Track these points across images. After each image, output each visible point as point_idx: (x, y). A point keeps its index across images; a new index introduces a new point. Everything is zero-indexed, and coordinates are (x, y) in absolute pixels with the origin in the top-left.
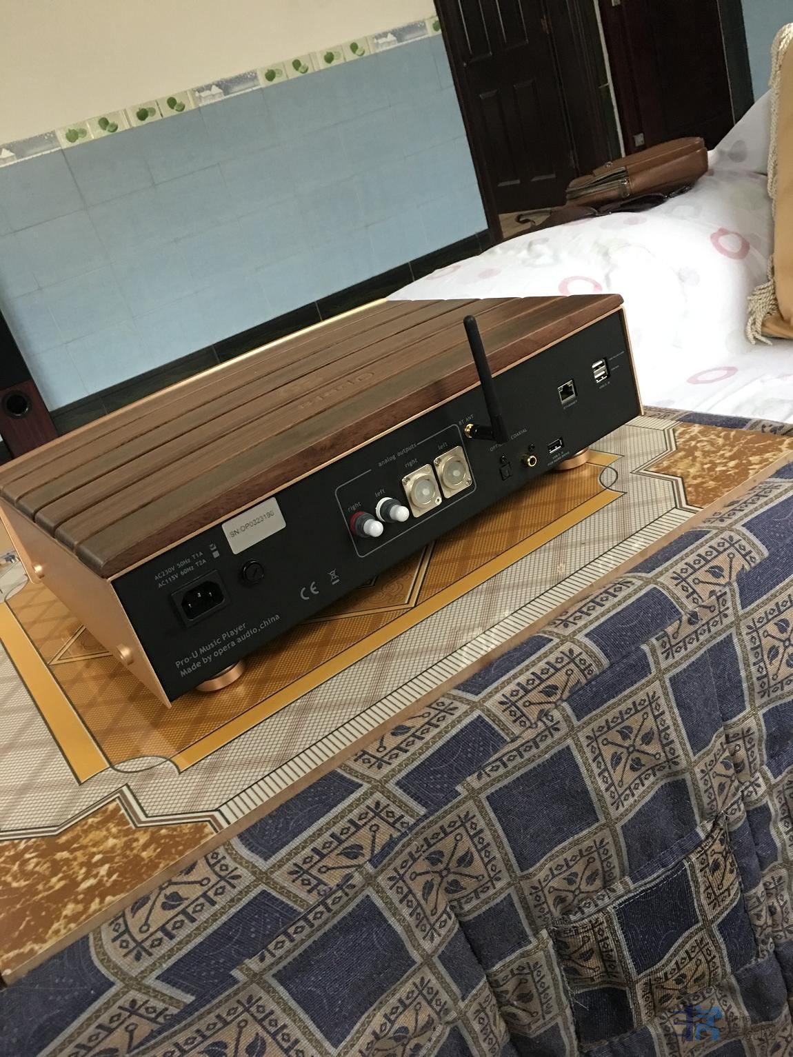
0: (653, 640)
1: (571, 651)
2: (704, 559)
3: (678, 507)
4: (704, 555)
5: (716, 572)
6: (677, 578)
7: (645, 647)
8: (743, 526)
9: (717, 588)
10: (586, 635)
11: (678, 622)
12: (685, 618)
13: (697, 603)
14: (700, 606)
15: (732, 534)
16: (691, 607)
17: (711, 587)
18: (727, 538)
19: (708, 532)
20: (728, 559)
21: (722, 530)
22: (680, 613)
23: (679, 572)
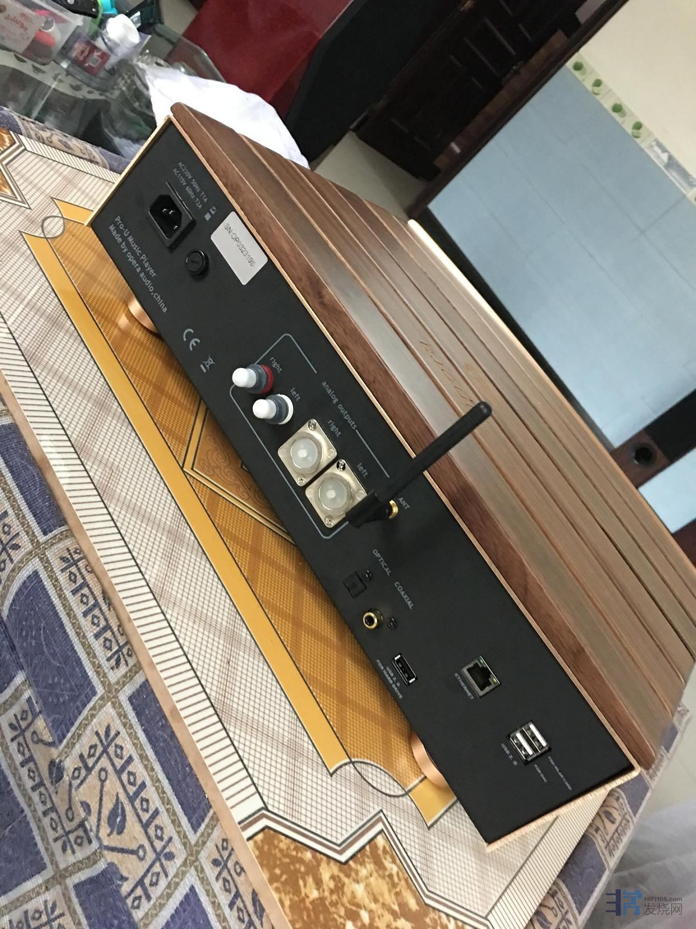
0: (28, 693)
1: (16, 547)
2: (137, 794)
3: (264, 812)
4: (143, 794)
5: (117, 820)
6: (108, 737)
7: (20, 678)
8: (192, 889)
9: (93, 819)
10: (36, 573)
11: (51, 740)
12: (54, 752)
13: (74, 778)
14: (70, 785)
15: (178, 861)
16: (70, 764)
17: (94, 807)
18: (170, 848)
19: (195, 828)
20: (134, 846)
21: (193, 853)
22: (61, 741)
23: (118, 741)
